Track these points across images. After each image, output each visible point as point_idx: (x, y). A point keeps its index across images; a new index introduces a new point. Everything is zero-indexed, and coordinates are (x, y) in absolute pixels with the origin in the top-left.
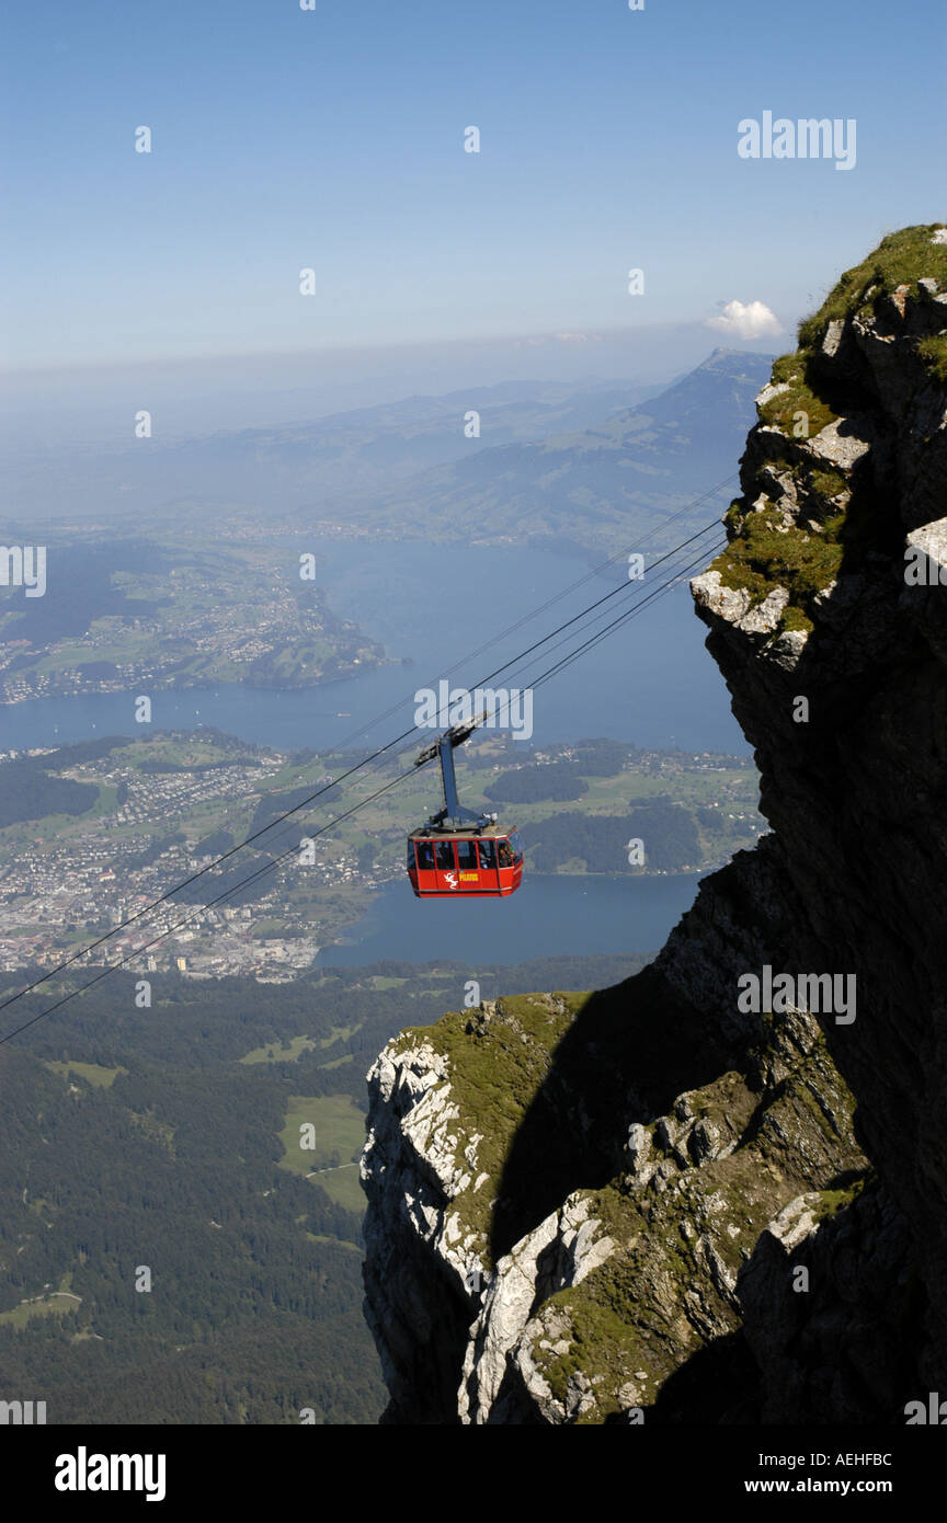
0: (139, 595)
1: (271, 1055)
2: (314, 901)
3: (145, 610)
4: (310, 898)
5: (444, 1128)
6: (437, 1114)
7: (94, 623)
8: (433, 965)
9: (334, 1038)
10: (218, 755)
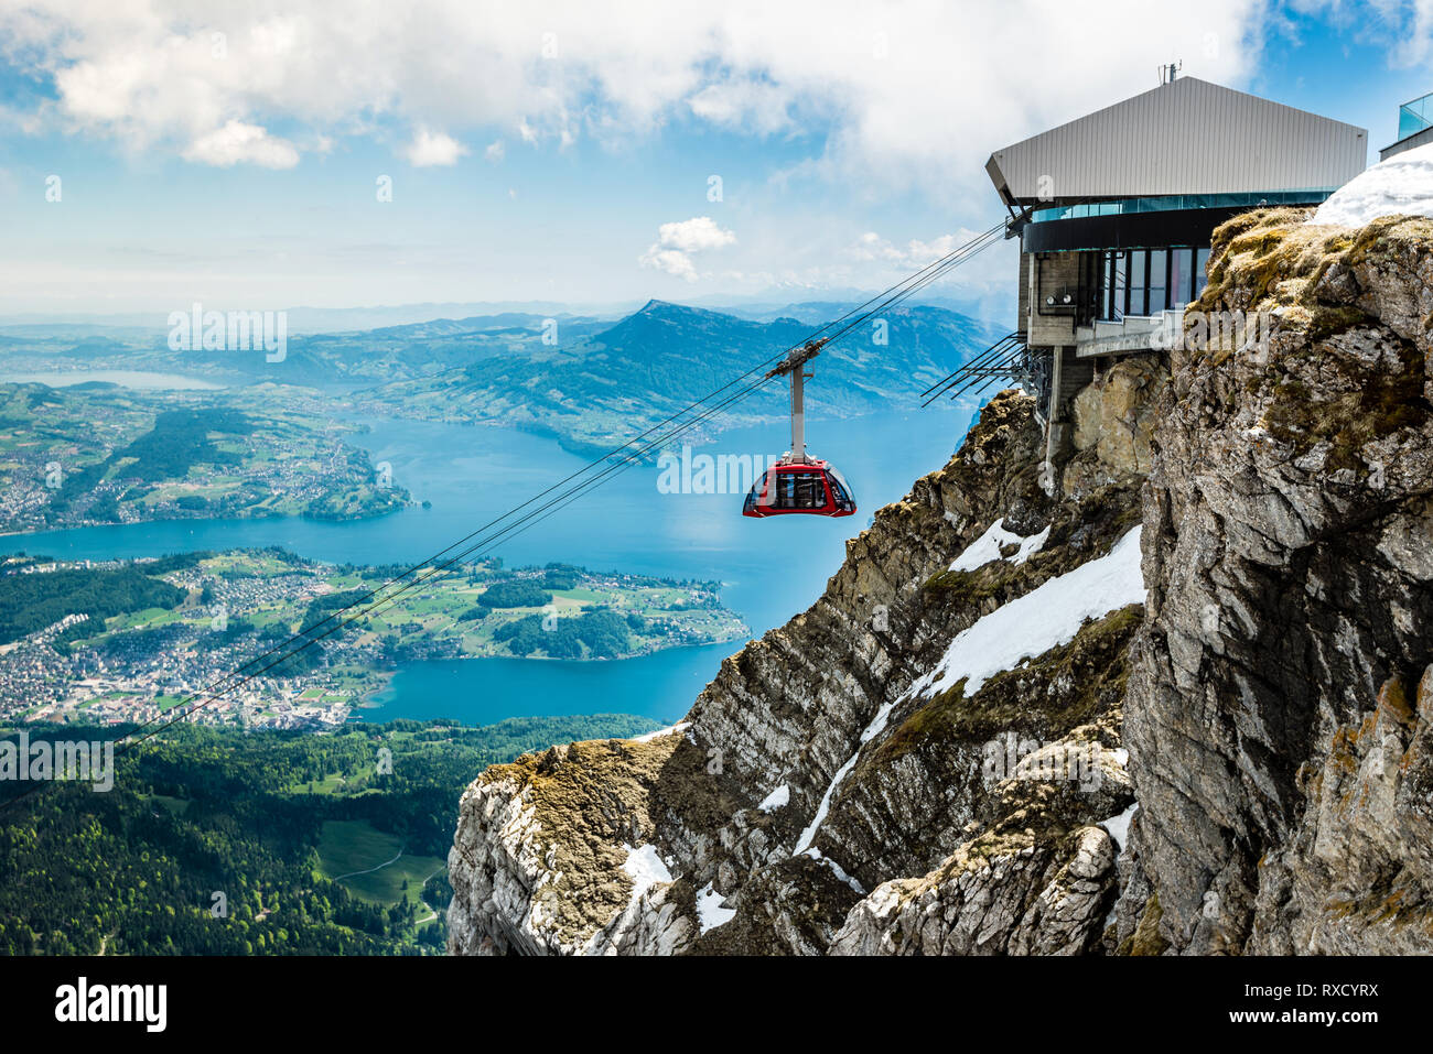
0: (230, 448)
1: (310, 789)
2: (349, 674)
3: (231, 460)
4: (345, 673)
5: (531, 839)
6: (525, 828)
7: (191, 468)
8: (435, 723)
9: (358, 777)
10: (283, 567)
